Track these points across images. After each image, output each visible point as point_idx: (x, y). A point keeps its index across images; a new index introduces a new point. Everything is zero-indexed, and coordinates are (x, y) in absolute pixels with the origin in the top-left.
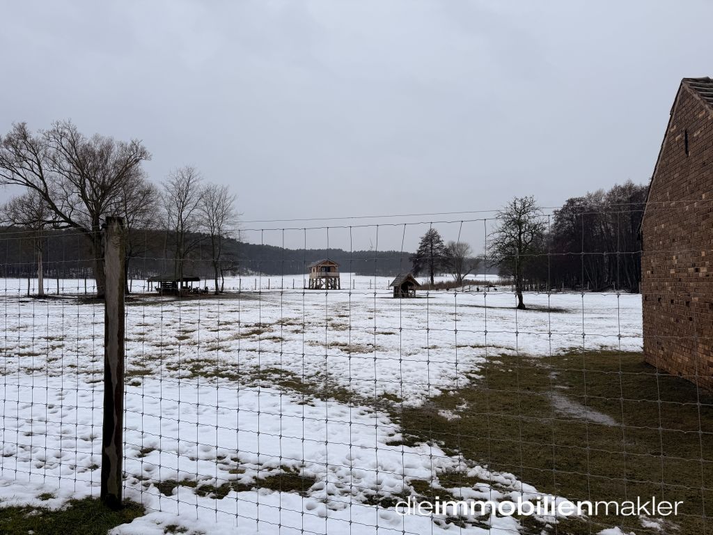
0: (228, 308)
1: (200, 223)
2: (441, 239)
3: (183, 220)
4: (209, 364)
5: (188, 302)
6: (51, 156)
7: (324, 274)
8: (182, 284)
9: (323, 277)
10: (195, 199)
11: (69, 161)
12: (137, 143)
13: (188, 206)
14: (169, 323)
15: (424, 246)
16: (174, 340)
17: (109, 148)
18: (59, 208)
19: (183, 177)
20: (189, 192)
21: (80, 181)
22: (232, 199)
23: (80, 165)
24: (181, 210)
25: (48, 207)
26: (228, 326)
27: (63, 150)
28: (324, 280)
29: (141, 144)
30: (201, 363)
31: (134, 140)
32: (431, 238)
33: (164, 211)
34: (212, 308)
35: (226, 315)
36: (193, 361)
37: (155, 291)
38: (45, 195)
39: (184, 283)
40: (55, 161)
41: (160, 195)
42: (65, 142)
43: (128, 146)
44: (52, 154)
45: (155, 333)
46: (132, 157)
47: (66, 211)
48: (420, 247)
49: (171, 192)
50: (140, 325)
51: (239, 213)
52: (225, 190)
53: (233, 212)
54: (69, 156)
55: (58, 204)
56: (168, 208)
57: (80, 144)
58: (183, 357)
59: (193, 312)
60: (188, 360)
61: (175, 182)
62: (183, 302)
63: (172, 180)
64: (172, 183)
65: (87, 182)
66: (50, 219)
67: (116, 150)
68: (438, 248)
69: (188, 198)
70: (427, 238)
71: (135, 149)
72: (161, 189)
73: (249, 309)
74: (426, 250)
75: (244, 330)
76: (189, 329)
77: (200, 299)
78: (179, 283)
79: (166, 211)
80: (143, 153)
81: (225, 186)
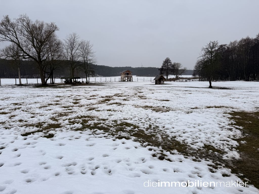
0: (93, 89)
1: (79, 56)
2: (171, 62)
3: (73, 55)
4: (91, 119)
5: (77, 87)
6: (20, 29)
7: (126, 76)
8: (74, 80)
9: (126, 77)
10: (77, 46)
11: (27, 31)
12: (53, 24)
13: (75, 49)
14: (70, 96)
15: (164, 64)
16: (72, 104)
17: (42, 25)
18: (25, 50)
19: (72, 37)
20: (75, 43)
21: (32, 40)
22: (91, 46)
23: (31, 33)
24: (72, 51)
25: (21, 50)
26: (95, 97)
27: (24, 27)
28: (126, 78)
29: (55, 24)
30: (86, 119)
31: (52, 22)
32: (167, 61)
33: (65, 51)
34: (86, 89)
35: (92, 92)
36: (82, 117)
37: (64, 83)
38: (19, 45)
39: (75, 79)
40: (21, 32)
41: (63, 45)
42: (25, 24)
43: (50, 25)
44: (20, 28)
45: (64, 101)
46: (52, 29)
47: (27, 51)
48: (163, 65)
49: (68, 43)
50: (57, 97)
51: (94, 52)
52: (88, 43)
53: (92, 51)
54: (27, 29)
55: (24, 49)
56: (67, 50)
57: (31, 24)
58: (77, 115)
59: (79, 91)
60: (79, 116)
61: (69, 39)
62: (75, 87)
63: (68, 39)
64: (68, 40)
65: (35, 40)
66: (22, 55)
67: (45, 27)
68: (170, 65)
69: (74, 46)
70: (165, 61)
71: (52, 26)
72: (64, 42)
73: (101, 90)
74: (165, 66)
75: (101, 99)
76: (78, 98)
77: (81, 86)
78: (73, 79)
79: (66, 51)
80: (56, 28)
81: (88, 41)
